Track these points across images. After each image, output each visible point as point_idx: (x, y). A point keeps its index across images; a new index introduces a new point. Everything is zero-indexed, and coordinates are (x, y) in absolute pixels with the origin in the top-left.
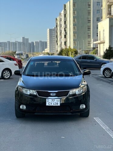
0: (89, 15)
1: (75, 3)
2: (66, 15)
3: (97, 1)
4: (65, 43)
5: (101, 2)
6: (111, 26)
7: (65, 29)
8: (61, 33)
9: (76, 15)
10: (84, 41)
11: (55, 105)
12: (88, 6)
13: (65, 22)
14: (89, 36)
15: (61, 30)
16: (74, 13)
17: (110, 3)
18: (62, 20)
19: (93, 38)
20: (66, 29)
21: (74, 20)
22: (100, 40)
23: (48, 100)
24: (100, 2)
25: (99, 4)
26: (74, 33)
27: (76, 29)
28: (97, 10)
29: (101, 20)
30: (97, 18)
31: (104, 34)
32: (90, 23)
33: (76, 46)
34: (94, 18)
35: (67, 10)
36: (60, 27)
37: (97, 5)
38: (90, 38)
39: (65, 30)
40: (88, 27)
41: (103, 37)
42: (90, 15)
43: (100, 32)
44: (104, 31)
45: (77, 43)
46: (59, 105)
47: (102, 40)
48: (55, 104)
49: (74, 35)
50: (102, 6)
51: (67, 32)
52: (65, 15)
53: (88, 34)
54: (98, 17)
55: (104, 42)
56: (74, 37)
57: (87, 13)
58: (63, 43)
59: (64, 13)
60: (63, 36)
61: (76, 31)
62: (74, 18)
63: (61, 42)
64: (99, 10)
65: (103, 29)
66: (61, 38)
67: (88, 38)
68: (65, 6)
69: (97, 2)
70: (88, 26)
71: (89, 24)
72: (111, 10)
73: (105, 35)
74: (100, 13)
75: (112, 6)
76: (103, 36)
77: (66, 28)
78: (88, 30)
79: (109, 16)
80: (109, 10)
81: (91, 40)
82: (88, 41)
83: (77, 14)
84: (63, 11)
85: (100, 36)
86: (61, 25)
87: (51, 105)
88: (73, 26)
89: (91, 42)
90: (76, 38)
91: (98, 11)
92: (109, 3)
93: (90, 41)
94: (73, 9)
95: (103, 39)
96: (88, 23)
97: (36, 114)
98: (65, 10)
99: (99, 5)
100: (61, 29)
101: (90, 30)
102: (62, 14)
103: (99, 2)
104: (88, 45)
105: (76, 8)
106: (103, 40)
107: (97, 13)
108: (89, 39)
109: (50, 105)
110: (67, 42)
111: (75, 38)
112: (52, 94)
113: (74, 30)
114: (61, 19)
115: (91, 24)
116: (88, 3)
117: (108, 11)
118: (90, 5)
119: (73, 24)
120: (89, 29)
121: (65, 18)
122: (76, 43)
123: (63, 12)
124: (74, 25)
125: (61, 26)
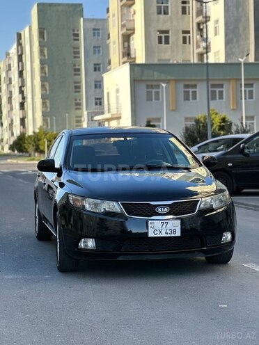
0: (75, 57)
1: (44, 29)
2: (23, 56)
3: (93, 27)
4: (23, 121)
5: (102, 29)
6: (134, 80)
7: (20, 88)
8: (10, 99)
9: (46, 57)
10: (67, 115)
11: (169, 235)
12: (73, 37)
13: (21, 74)
14: (78, 105)
15: (11, 92)
16: (41, 51)
17: (127, 30)
18: (12, 69)
19: (86, 110)
20: (22, 89)
21: (42, 69)
22: (109, 112)
23: (153, 223)
24: (100, 28)
25: (99, 33)
26: (44, 97)
27: (48, 88)
28: (94, 47)
29: (108, 68)
30: (95, 65)
31: (117, 98)
32: (79, 75)
33: (49, 127)
34: (88, 64)
35: (23, 45)
36: (8, 85)
37: (94, 34)
38: (80, 109)
39: (21, 92)
40: (74, 85)
41: (117, 106)
42: (79, 57)
43: (108, 93)
44: (118, 91)
45: (51, 120)
46: (178, 234)
47: (114, 111)
48: (169, 232)
49: (44, 103)
50: (109, 37)
51: (25, 95)
52: (20, 58)
53: (76, 100)
54: (97, 62)
55: (119, 116)
56: (43, 107)
57: (72, 53)
58: (17, 122)
59: (18, 52)
60: (16, 105)
61: (48, 93)
62: (42, 63)
63: (12, 120)
64: (99, 47)
65: (117, 87)
66: (12, 109)
67: (77, 109)
68: (19, 36)
69: (94, 29)
70: (75, 83)
71: (77, 77)
72: (129, 47)
73: (120, 101)
74: (101, 53)
75: (131, 38)
76: (117, 103)
77: (24, 86)
78: (76, 92)
79: (125, 59)
80: (126, 45)
81: (82, 113)
82: (77, 117)
83: (48, 53)
84: (15, 46)
85: (109, 104)
86: (10, 79)
87: (160, 235)
88: (41, 81)
89: (83, 119)
90: (49, 110)
91: (97, 49)
92: (124, 30)
93: (81, 117)
94: (40, 42)
95: (116, 110)
96: (75, 75)
97: (121, 258)
98: (19, 44)
99: (99, 35)
100: (10, 89)
101: (79, 92)
102: (11, 55)
103: (97, 28)
104: (75, 124)
105: (46, 39)
106: (118, 111)
107: (95, 52)
108: (78, 111)
109: (157, 235)
110: (26, 120)
111: (45, 109)
112: (160, 210)
113: (42, 90)
114: (10, 65)
115: (81, 78)
116: (74, 31)
117: (124, 48)
118: (77, 35)
119: (41, 77)
120: (78, 88)
121: (20, 63)
122: (49, 121)
123: (13, 50)
124: (43, 79)
125: (10, 83)
